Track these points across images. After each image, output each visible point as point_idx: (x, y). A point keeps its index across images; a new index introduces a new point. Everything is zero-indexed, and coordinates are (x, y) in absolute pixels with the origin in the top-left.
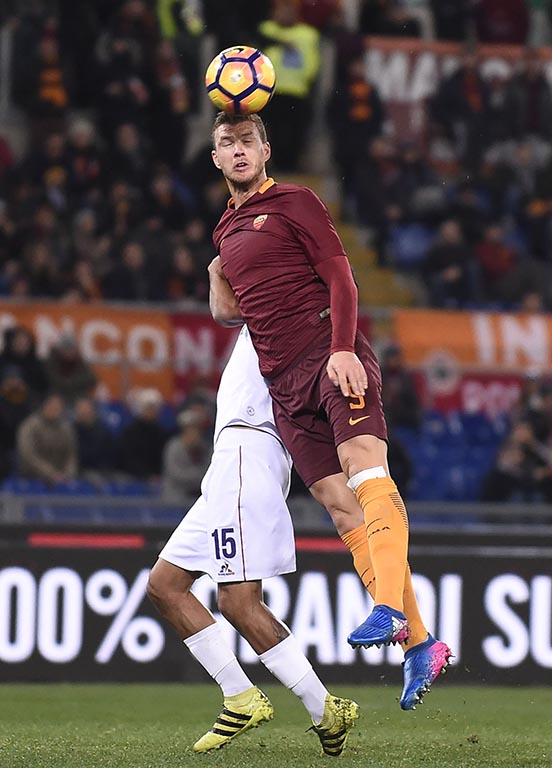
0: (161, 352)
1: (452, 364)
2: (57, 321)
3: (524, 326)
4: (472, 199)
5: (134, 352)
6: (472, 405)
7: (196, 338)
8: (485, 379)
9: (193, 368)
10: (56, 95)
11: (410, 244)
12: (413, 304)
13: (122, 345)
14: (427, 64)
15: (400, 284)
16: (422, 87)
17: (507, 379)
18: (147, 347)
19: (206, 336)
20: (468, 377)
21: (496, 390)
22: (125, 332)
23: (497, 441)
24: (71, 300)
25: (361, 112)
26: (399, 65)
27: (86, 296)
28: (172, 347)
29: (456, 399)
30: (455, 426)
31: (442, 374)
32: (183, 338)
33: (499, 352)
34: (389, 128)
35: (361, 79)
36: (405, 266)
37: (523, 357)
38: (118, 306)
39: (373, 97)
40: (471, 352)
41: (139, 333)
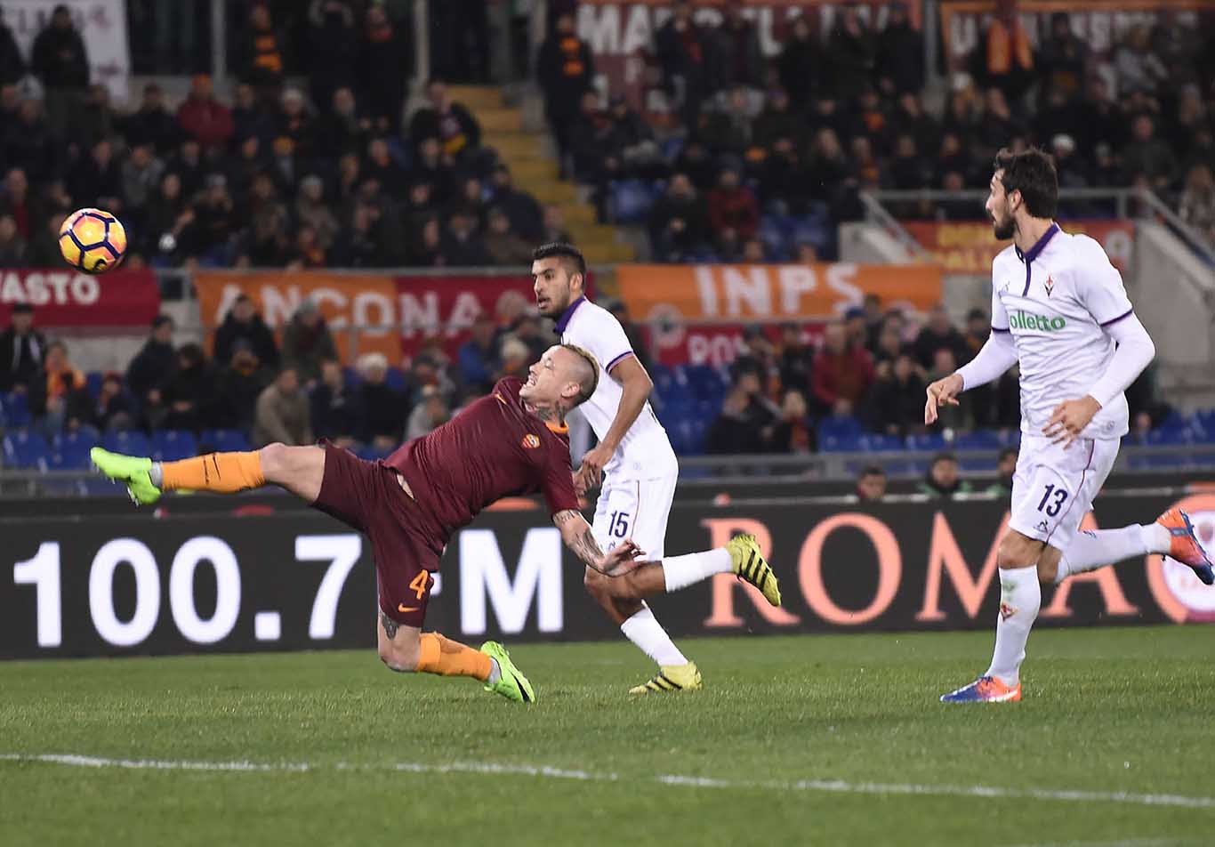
0: (387, 318)
1: (675, 316)
2: (283, 291)
3: (745, 275)
4: (696, 153)
5: (360, 318)
6: (698, 358)
7: (422, 303)
8: (709, 331)
9: (419, 333)
10: (271, 62)
11: (629, 199)
12: (637, 259)
13: (348, 311)
14: (639, 15)
15: (621, 239)
16: (635, 39)
17: (730, 330)
18: (373, 312)
19: (431, 299)
20: (693, 330)
21: (721, 340)
22: (351, 299)
23: (722, 391)
24: (293, 269)
25: (574, 68)
26: (611, 17)
27: (309, 264)
28: (398, 311)
29: (682, 351)
30: (682, 379)
31: (667, 328)
32: (408, 300)
33: (723, 303)
34: (601, 82)
35: (571, 34)
36: (624, 221)
37: (744, 305)
38: (342, 272)
39: (584, 50)
40: (696, 304)
41: (364, 299)
